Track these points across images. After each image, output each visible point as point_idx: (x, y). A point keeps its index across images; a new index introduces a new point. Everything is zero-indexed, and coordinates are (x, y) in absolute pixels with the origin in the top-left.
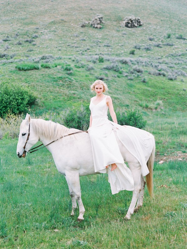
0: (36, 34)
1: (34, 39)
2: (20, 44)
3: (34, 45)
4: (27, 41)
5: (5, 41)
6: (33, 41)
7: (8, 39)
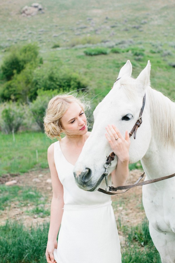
0: (146, 20)
1: (142, 26)
2: (126, 30)
3: (141, 31)
4: (135, 27)
5: (113, 27)
6: (140, 27)
7: (115, 25)
